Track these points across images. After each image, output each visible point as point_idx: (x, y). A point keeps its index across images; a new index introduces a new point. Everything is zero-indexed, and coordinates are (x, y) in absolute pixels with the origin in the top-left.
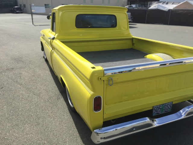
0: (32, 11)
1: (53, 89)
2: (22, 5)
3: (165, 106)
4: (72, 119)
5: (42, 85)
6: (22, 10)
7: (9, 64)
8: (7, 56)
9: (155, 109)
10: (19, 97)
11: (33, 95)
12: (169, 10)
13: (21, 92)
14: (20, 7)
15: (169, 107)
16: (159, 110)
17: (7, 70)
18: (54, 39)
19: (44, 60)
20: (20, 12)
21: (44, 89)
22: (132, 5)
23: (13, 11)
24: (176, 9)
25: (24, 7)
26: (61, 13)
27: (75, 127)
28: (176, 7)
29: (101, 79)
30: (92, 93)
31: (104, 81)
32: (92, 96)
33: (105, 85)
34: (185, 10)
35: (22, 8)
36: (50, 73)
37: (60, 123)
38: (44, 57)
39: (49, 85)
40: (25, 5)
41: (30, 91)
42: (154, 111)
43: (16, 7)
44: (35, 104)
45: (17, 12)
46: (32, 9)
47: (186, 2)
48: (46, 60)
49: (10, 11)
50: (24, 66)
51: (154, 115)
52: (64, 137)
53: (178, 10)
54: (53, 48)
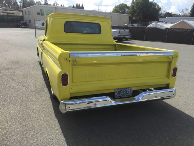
0: (36, 25)
1: (40, 84)
2: (28, 21)
3: (126, 91)
4: (51, 103)
5: (31, 80)
6: (27, 26)
7: (6, 65)
8: (5, 60)
9: (117, 92)
10: (10, 87)
11: (22, 86)
12: (167, 29)
13: (13, 84)
14: (25, 22)
15: (130, 92)
16: (121, 93)
17: (3, 69)
18: (44, 40)
19: (39, 63)
20: (25, 27)
21: (33, 84)
22: (134, 24)
23: (19, 26)
24: (173, 28)
25: (30, 22)
26: (52, 19)
27: (52, 108)
28: (173, 26)
29: (67, 59)
30: (60, 70)
31: (70, 61)
32: (60, 72)
33: (71, 65)
34: (181, 29)
35: (28, 23)
36: (41, 73)
37: (40, 106)
38: (39, 62)
39: (38, 81)
40: (31, 20)
41: (20, 84)
42: (116, 94)
43: (22, 22)
44: (23, 92)
45: (23, 26)
46: (36, 23)
47: (183, 21)
48: (40, 64)
49: (17, 25)
50: (20, 67)
51: (116, 97)
52: (42, 114)
53: (175, 29)
54: (44, 48)
